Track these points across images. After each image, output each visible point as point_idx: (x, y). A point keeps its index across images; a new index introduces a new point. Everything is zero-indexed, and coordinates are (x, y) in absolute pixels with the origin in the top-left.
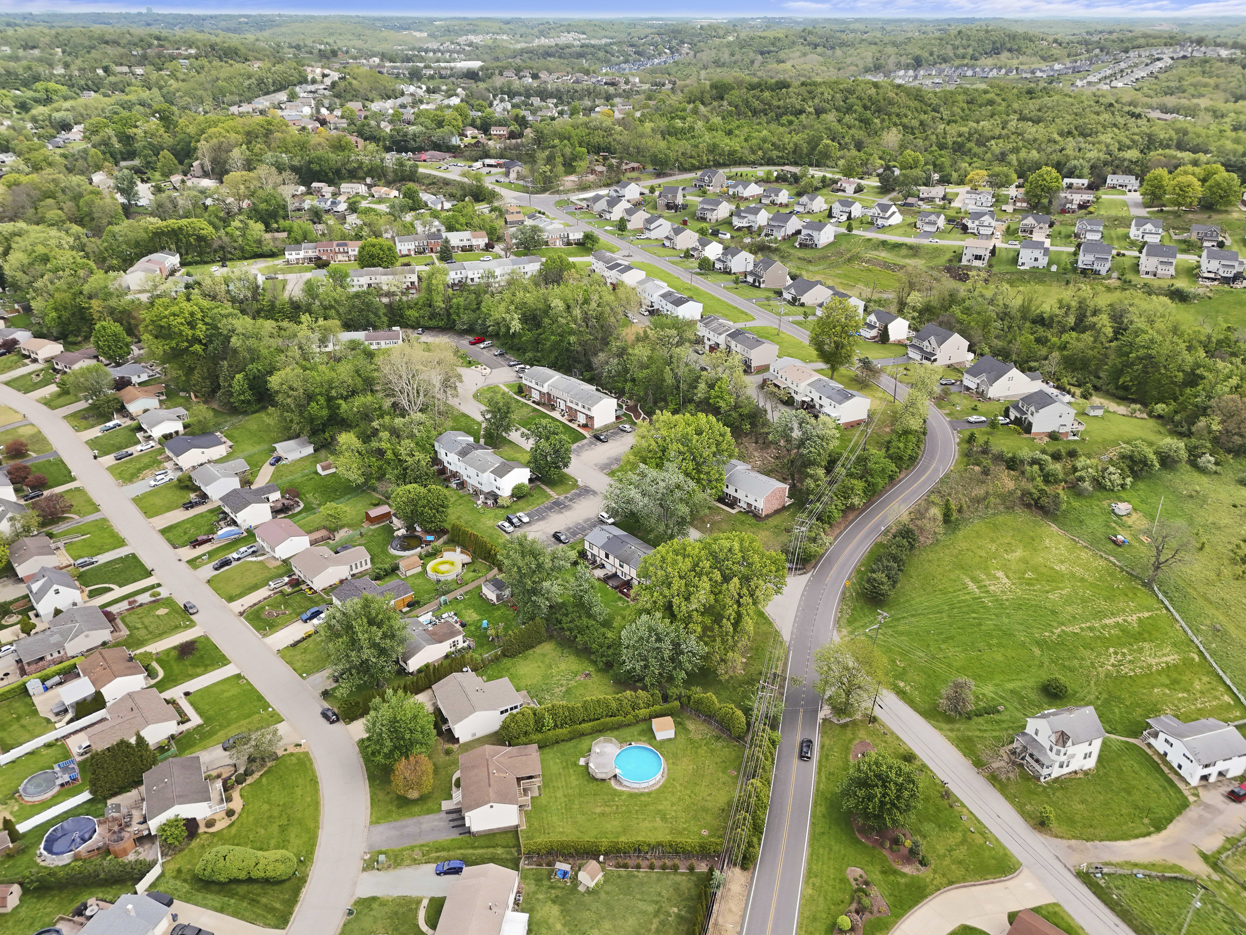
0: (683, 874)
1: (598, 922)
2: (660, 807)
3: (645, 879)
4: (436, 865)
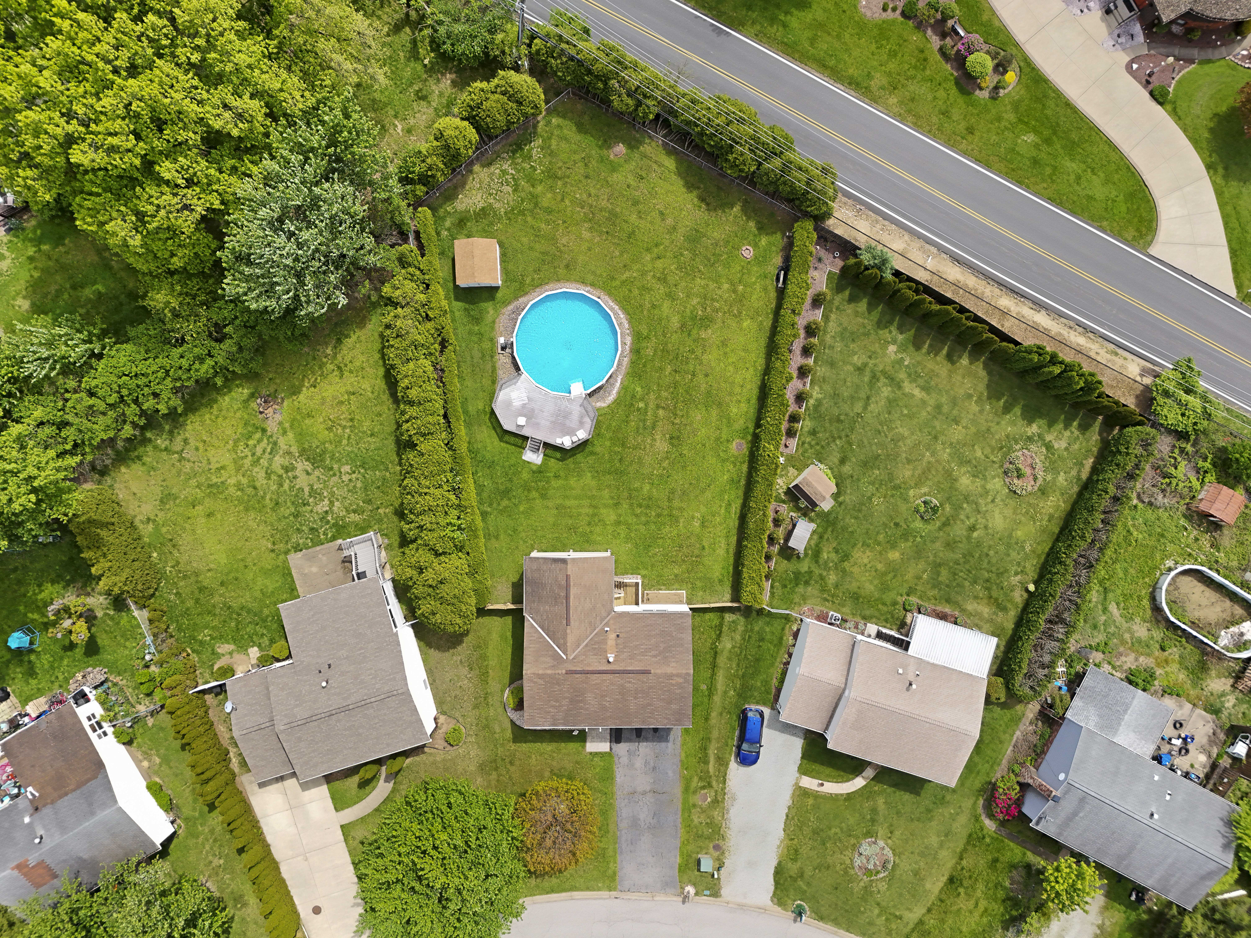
0: (826, 317)
1: (897, 487)
2: (675, 322)
3: (827, 388)
4: (733, 765)
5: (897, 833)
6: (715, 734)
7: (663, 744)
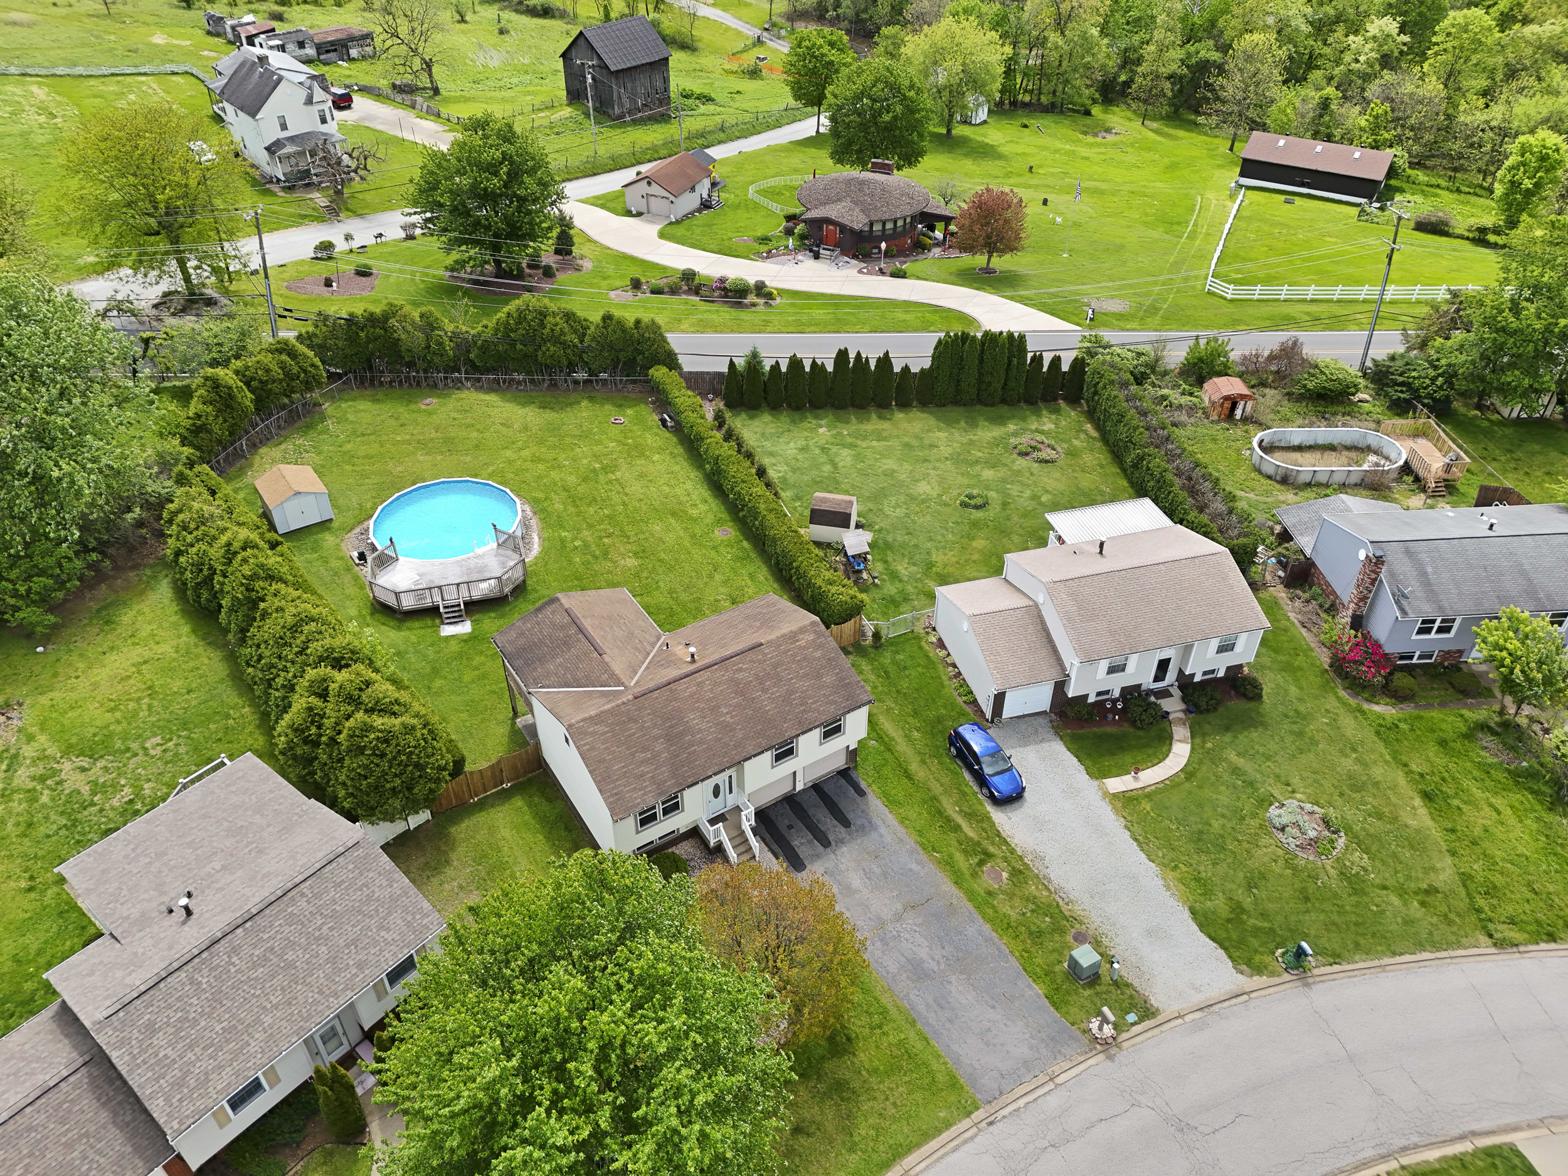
2: (573, 480)
4: (998, 816)
5: (1295, 781)
6: (937, 789)
7: (874, 835)
